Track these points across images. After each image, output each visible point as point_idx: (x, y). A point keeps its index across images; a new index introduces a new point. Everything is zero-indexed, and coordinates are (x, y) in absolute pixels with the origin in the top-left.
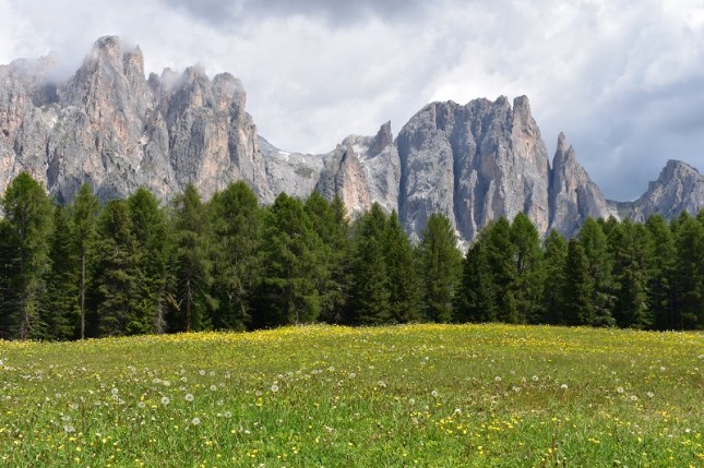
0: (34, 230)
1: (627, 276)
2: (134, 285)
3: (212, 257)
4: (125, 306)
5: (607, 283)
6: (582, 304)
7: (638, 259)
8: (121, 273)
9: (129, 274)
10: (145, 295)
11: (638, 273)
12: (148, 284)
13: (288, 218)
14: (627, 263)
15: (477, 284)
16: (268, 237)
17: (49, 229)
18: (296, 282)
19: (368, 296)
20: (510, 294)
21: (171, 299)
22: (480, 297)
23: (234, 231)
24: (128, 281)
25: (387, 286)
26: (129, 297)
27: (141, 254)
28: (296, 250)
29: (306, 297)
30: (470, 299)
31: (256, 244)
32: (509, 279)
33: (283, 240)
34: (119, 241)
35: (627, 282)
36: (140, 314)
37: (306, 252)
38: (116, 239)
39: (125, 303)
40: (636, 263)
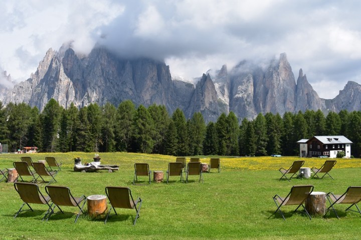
0: (55, 118)
1: (272, 135)
2: (87, 136)
3: (115, 127)
4: (84, 143)
5: (263, 138)
6: (251, 145)
7: (276, 129)
8: (83, 133)
9: (86, 133)
10: (91, 139)
11: (276, 134)
12: (92, 136)
13: (141, 114)
14: (272, 130)
15: (211, 137)
16: (135, 120)
17: (60, 118)
18: (143, 136)
19: (170, 141)
20: (223, 142)
21: (100, 141)
22: (212, 142)
23: (123, 118)
24: (85, 135)
25: (177, 138)
26: (86, 140)
27: (90, 126)
28: (143, 125)
29: (147, 141)
30: (208, 143)
31: (131, 122)
32: (224, 136)
33: (139, 121)
34: (82, 122)
35: (271, 138)
36: (89, 146)
37: (147, 125)
38: (81, 121)
39: (84, 142)
40: (275, 131)
